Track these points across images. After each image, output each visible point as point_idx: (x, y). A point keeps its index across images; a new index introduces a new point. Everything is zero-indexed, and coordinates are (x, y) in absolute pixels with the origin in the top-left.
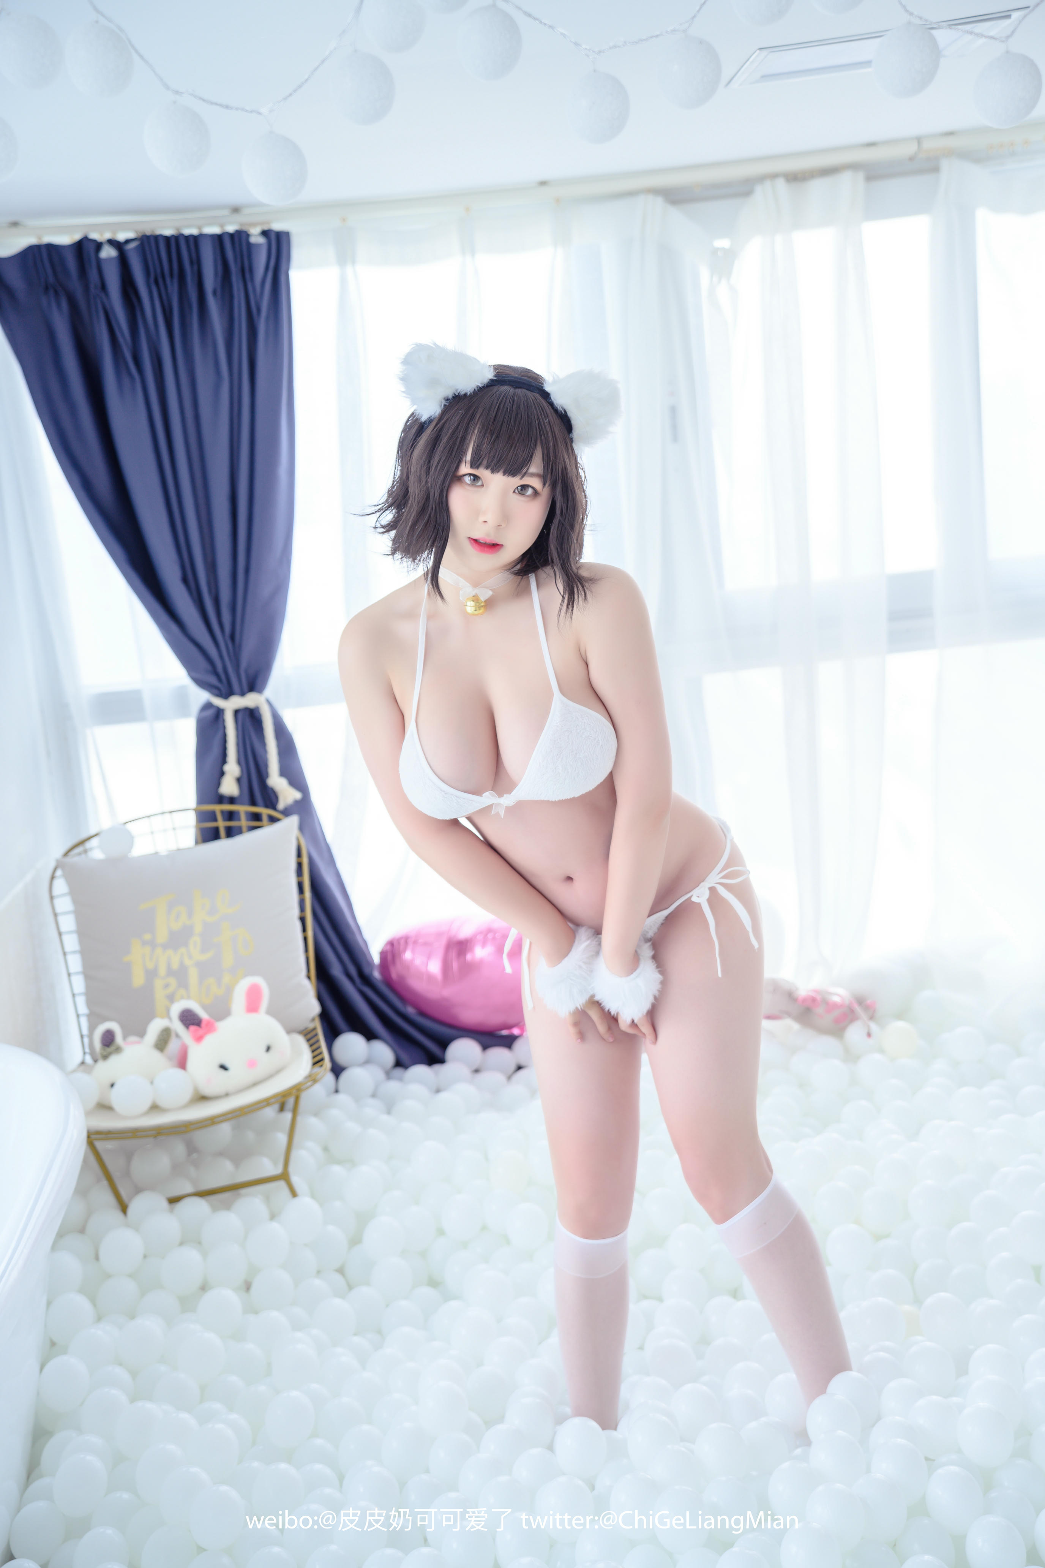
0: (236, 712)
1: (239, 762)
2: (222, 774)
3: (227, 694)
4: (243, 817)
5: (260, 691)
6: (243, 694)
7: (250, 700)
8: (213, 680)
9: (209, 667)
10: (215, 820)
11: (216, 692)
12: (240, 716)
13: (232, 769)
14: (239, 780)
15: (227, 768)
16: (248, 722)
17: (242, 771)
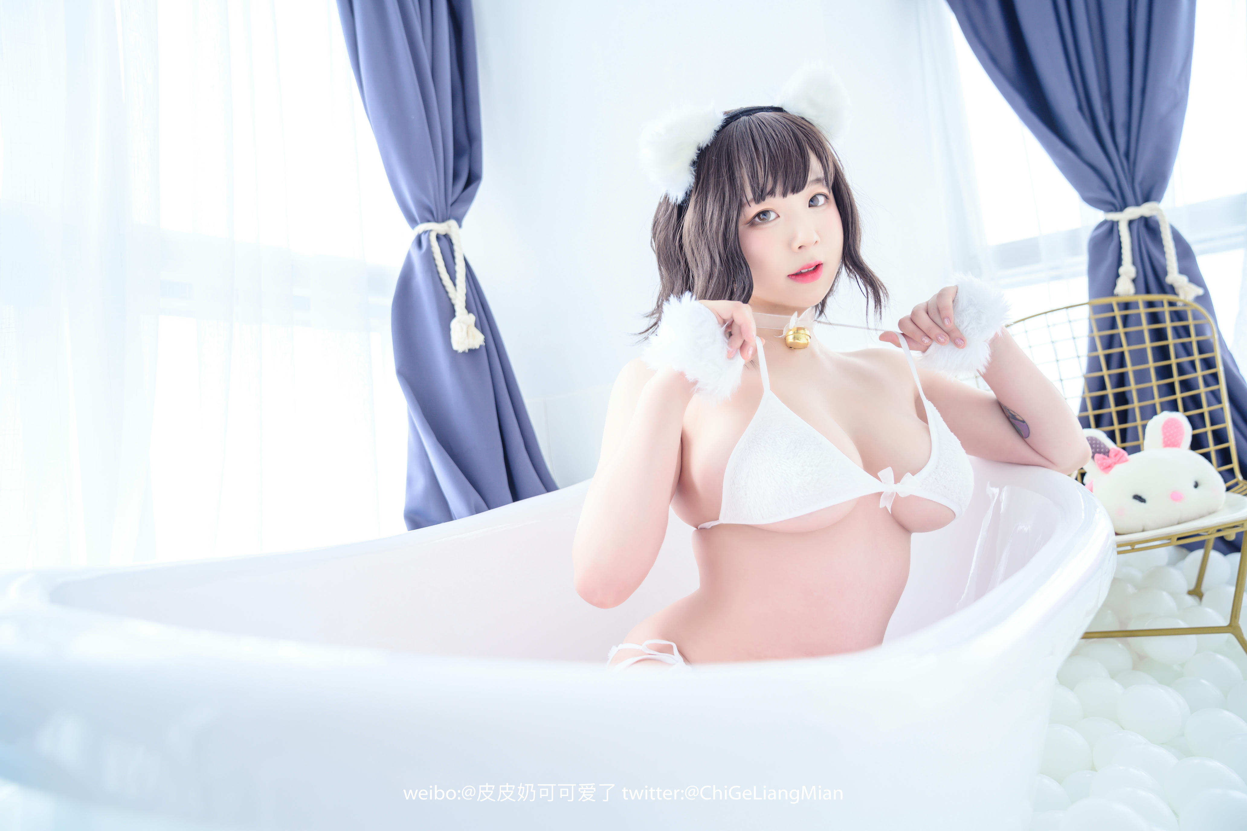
0: (1131, 223)
1: (1134, 263)
2: (1118, 276)
3: (1123, 206)
4: (1141, 305)
5: (1158, 199)
6: (1138, 204)
7: (1146, 210)
8: (1108, 196)
9: (1102, 185)
10: (1113, 310)
11: (1110, 207)
12: (1135, 226)
13: (1128, 270)
14: (1134, 281)
15: (1121, 270)
16: (1143, 231)
17: (1137, 272)
